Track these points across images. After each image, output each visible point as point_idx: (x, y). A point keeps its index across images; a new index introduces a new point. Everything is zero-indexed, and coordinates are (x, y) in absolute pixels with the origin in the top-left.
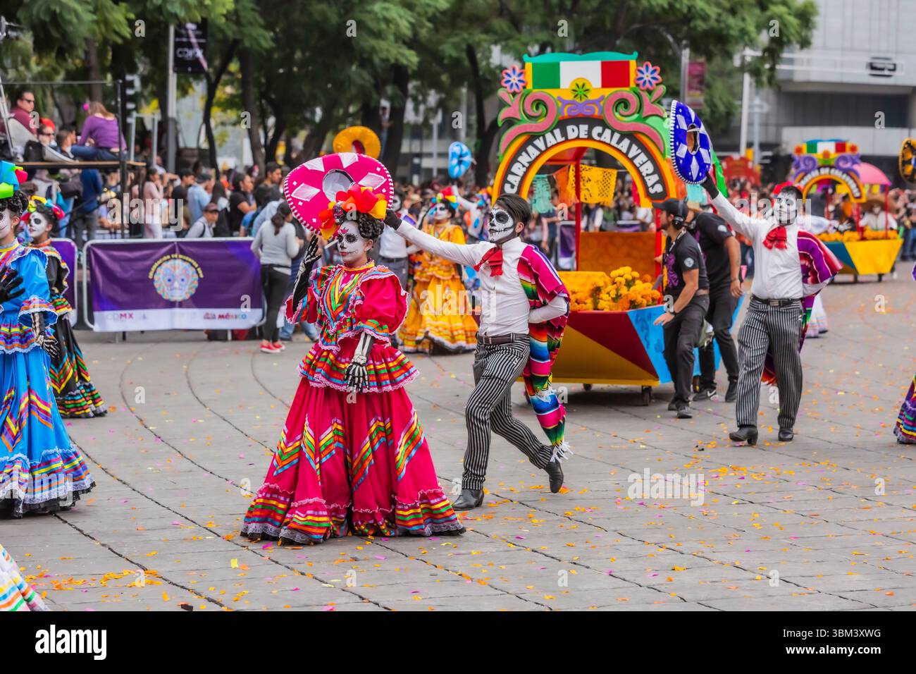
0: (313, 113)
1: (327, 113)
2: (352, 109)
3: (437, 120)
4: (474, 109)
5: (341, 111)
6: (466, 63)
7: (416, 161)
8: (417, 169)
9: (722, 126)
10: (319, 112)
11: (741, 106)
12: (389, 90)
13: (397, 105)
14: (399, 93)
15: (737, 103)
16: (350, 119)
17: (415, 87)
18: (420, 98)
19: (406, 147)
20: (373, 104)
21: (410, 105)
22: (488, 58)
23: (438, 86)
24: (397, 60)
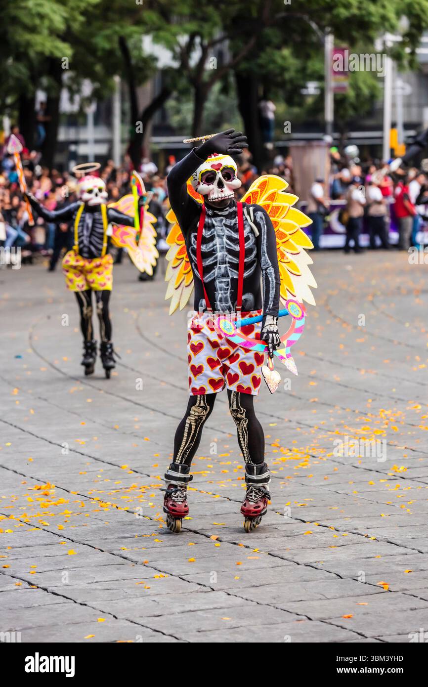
2: (9, 101)
3: (91, 109)
4: (127, 97)
6: (119, 53)
7: (73, 148)
8: (74, 156)
9: (367, 107)
11: (383, 89)
12: (45, 81)
13: (53, 94)
14: (55, 84)
15: (379, 85)
16: (8, 110)
17: (71, 79)
18: (75, 87)
19: (63, 134)
20: (29, 95)
21: (65, 95)
22: (139, 48)
23: (93, 77)
24: (52, 53)
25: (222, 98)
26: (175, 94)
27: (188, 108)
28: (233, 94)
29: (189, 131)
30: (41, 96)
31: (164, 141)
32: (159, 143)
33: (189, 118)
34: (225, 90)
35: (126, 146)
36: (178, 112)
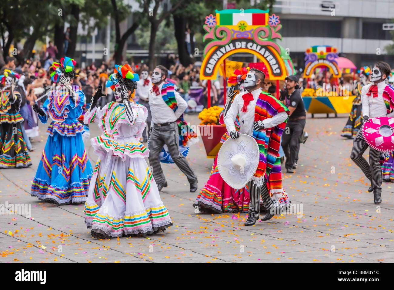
0: (29, 30)
1: (36, 30)
2: (49, 28)
3: (95, 33)
4: (114, 28)
5: (44, 29)
6: (110, 4)
7: (84, 55)
8: (84, 59)
10: (32, 29)
12: (69, 17)
13: (73, 25)
14: (74, 19)
16: (48, 33)
17: (83, 16)
18: (86, 22)
19: (79, 47)
20: (60, 25)
21: (80, 25)
23: (95, 16)
25: (166, 29)
26: (140, 26)
27: (147, 35)
28: (172, 27)
29: (147, 47)
30: (67, 25)
31: (134, 53)
32: (131, 53)
33: (148, 40)
34: (167, 25)
35: (113, 54)
36: (142, 36)
